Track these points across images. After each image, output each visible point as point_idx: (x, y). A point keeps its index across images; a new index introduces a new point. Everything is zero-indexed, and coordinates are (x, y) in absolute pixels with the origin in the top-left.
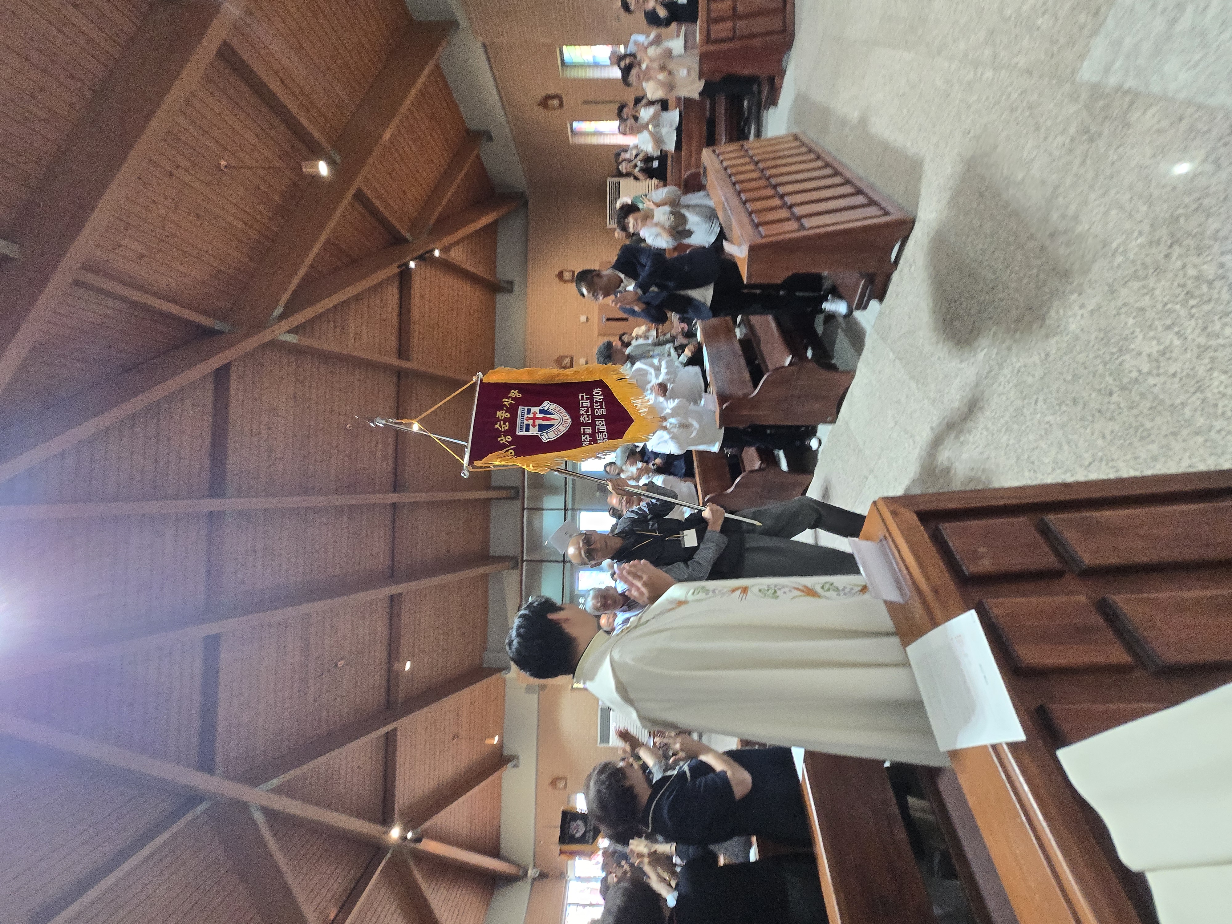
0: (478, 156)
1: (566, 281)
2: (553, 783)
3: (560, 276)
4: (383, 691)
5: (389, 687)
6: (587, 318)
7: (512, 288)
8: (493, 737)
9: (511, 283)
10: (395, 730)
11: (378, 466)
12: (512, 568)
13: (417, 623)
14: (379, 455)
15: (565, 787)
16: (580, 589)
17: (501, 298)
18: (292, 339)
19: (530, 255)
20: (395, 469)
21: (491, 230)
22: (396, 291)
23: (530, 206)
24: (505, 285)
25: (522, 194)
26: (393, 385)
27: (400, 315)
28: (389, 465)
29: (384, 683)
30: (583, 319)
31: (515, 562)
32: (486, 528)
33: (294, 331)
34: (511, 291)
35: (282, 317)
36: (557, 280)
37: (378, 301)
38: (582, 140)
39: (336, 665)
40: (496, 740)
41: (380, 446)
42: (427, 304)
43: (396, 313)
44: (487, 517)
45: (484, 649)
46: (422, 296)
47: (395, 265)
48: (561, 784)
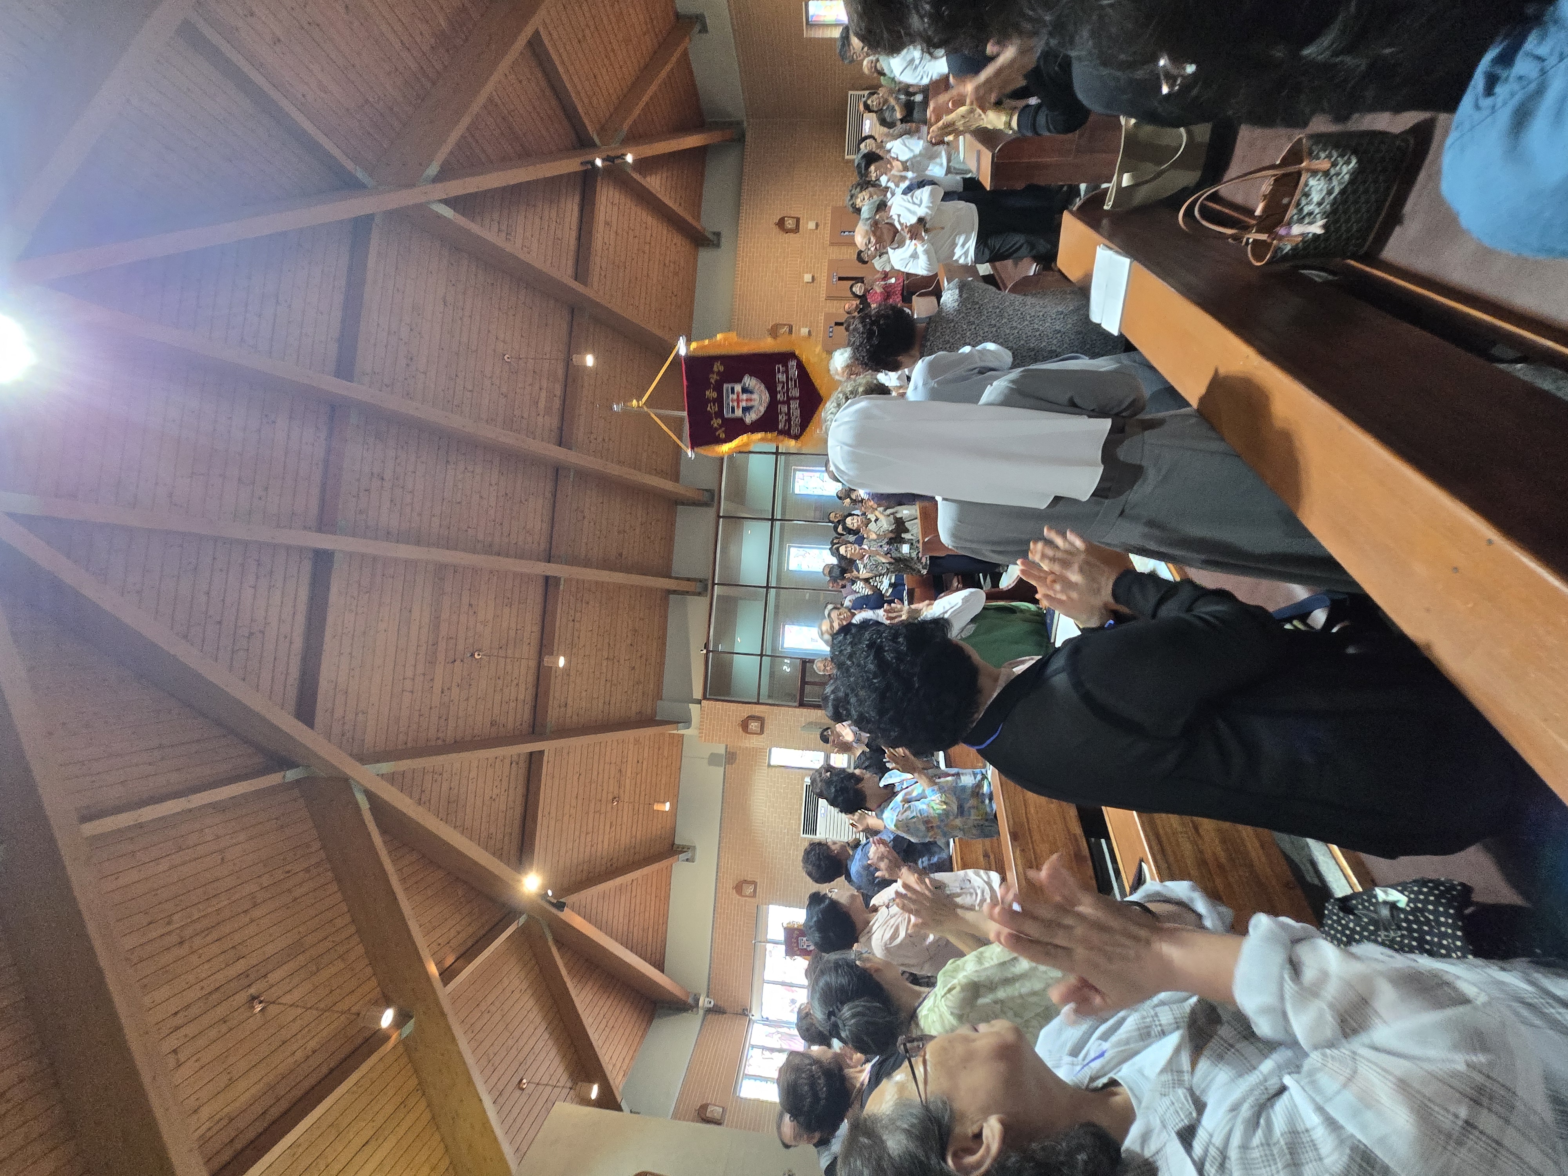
0: (685, 54)
1: (788, 231)
2: (739, 888)
3: (781, 223)
4: (528, 709)
5: (535, 707)
6: (813, 277)
7: (719, 240)
8: (664, 802)
9: (718, 235)
10: (542, 753)
11: (540, 419)
12: (699, 594)
13: (576, 634)
14: (542, 404)
15: (754, 894)
16: (785, 646)
17: (705, 255)
18: (447, 212)
19: (745, 196)
20: (561, 429)
21: (698, 155)
22: (576, 209)
23: (748, 138)
24: (711, 237)
25: (739, 123)
26: (565, 326)
27: (579, 238)
28: (555, 422)
29: (529, 698)
30: (808, 278)
31: (703, 587)
32: (669, 540)
33: (450, 202)
34: (718, 245)
35: (439, 178)
36: (776, 229)
37: (554, 214)
38: (819, 34)
39: (473, 655)
40: (667, 806)
41: (543, 394)
42: (613, 236)
43: (574, 234)
44: (671, 525)
45: (659, 696)
46: (607, 223)
47: (579, 160)
48: (749, 890)
